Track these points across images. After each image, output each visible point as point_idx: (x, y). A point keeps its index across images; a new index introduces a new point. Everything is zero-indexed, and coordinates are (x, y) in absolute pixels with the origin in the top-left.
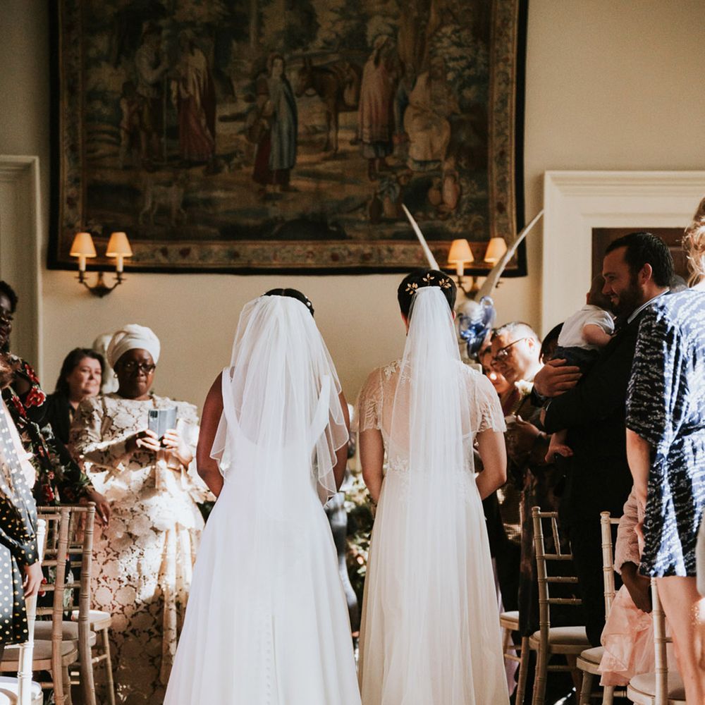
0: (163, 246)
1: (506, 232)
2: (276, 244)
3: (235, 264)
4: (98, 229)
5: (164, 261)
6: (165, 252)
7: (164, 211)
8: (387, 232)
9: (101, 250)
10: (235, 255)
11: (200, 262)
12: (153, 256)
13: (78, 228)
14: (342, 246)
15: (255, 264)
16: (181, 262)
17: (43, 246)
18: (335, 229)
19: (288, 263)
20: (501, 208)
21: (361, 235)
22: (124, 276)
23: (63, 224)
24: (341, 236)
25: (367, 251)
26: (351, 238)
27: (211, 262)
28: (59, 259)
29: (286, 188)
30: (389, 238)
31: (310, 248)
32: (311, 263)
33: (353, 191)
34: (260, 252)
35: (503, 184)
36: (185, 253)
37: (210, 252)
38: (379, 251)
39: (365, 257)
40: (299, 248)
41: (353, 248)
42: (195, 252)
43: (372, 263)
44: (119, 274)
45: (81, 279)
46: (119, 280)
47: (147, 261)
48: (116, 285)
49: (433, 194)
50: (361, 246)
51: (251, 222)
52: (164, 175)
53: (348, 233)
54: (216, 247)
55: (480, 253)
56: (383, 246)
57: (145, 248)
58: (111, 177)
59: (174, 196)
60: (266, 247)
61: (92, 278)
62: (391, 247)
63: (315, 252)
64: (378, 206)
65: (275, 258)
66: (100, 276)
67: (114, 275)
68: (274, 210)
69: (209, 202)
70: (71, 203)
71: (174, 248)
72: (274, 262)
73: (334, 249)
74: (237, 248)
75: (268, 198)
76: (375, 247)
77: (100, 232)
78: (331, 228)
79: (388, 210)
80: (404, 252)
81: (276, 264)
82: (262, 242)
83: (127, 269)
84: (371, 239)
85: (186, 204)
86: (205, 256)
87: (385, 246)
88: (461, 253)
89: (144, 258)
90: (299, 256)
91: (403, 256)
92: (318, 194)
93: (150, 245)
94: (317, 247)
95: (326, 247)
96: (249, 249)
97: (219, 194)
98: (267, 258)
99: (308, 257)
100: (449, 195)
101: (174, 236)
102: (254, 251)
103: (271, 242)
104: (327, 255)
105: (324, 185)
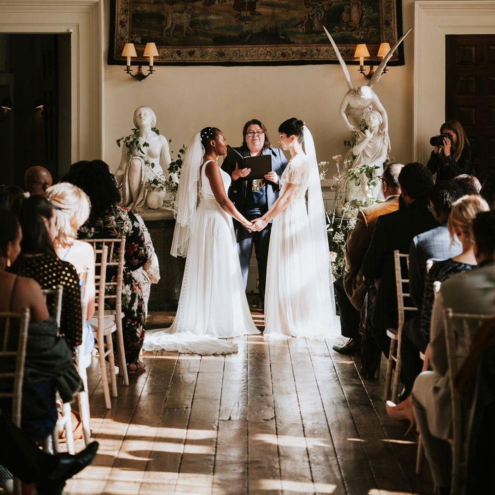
0: (177, 49)
1: (391, 38)
2: (248, 47)
3: (222, 60)
4: (138, 40)
5: (178, 58)
6: (179, 53)
7: (179, 28)
8: (317, 39)
9: (140, 53)
10: (222, 54)
11: (201, 59)
12: (172, 56)
13: (127, 39)
14: (288, 48)
15: (235, 59)
16: (190, 59)
17: (105, 50)
18: (284, 37)
19: (255, 59)
20: (388, 24)
21: (300, 41)
22: (155, 68)
23: (117, 37)
24: (287, 42)
25: (304, 51)
26: (293, 43)
27: (207, 59)
28: (115, 58)
29: (253, 13)
30: (317, 43)
31: (268, 49)
32: (269, 58)
33: (295, 14)
34: (238, 52)
35: (389, 8)
36: (191, 54)
37: (207, 53)
38: (311, 51)
39: (303, 54)
40: (261, 49)
41: (295, 49)
42: (198, 53)
43: (307, 58)
44: (151, 67)
45: (128, 70)
46: (151, 71)
47: (168, 59)
48: (149, 74)
49: (345, 15)
50: (300, 48)
51: (232, 34)
52: (179, 6)
53: (292, 40)
54: (210, 50)
55: (374, 51)
56: (314, 48)
57: (167, 51)
58: (147, 8)
59: (185, 19)
60: (241, 49)
61: (134, 70)
62: (319, 48)
63: (271, 52)
64: (310, 23)
65: (247, 56)
66: (140, 68)
67: (148, 68)
68: (246, 27)
69: (206, 22)
70: (122, 24)
71: (185, 51)
72: (246, 58)
73: (283, 49)
74: (223, 50)
75: (242, 19)
76: (309, 48)
77: (140, 42)
78: (281, 37)
79: (316, 26)
80: (326, 51)
81: (247, 60)
82: (238, 46)
83: (155, 64)
84: (306, 44)
85: (192, 24)
86: (203, 55)
87: (315, 48)
88: (362, 52)
89: (166, 58)
90: (261, 54)
91: (326, 54)
92: (273, 16)
93: (170, 49)
94: (273, 48)
95: (278, 48)
96: (231, 50)
97: (213, 17)
98: (242, 56)
99: (267, 55)
100: (355, 16)
101: (185, 44)
102: (234, 52)
103: (244, 46)
104: (279, 53)
105: (277, 11)
